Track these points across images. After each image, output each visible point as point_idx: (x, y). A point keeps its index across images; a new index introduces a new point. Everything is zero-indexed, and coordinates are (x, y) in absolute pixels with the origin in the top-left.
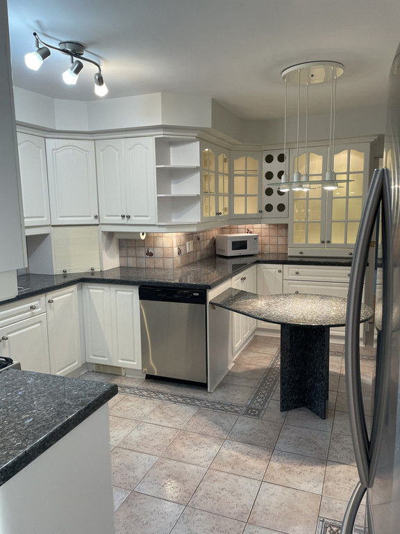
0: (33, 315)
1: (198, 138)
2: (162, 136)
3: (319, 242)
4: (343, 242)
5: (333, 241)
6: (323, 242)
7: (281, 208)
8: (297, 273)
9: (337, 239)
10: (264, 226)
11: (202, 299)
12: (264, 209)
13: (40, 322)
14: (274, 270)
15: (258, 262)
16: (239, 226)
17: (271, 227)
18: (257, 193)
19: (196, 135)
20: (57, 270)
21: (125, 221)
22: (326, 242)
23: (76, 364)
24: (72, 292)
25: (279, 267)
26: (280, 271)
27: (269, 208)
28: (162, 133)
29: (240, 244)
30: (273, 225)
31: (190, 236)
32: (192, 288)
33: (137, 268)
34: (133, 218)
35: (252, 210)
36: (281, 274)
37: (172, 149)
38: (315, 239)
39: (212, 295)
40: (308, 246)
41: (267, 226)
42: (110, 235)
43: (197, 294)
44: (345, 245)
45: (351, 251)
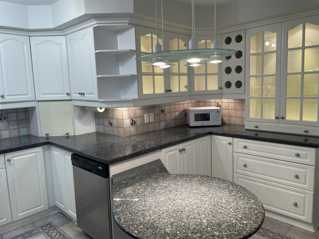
2: (96, 25)
3: (273, 118)
4: (298, 119)
5: (288, 118)
6: (277, 118)
7: (239, 84)
8: (245, 147)
9: (292, 116)
14: (226, 142)
15: (211, 133)
17: (236, 101)
18: (217, 72)
19: (128, 21)
22: (280, 118)
23: (42, 207)
25: (230, 139)
26: (230, 144)
27: (228, 85)
28: (95, 22)
30: (238, 100)
33: (104, 134)
34: (86, 95)
36: (231, 146)
37: (119, 37)
38: (271, 115)
40: (262, 120)
41: (233, 101)
43: (101, 168)
44: (301, 122)
45: (306, 129)
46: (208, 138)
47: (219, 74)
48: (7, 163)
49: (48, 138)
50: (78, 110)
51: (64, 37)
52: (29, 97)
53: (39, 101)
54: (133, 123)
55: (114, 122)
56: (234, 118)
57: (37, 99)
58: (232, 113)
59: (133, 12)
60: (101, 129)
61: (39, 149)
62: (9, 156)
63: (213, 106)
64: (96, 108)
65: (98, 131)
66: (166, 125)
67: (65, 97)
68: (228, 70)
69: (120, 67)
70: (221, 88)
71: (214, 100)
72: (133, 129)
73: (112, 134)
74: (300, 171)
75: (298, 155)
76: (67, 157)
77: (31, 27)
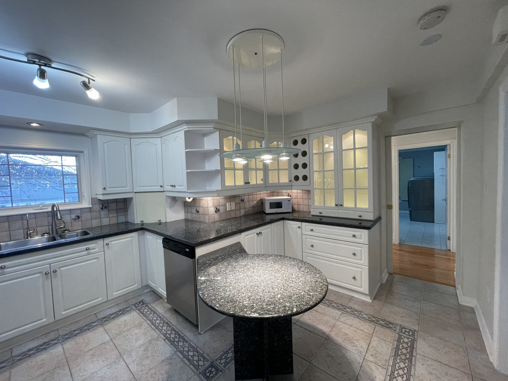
1: (217, 129)
2: (187, 129)
3: (334, 205)
4: (353, 206)
5: (345, 205)
6: (337, 205)
8: (312, 230)
9: (348, 203)
10: (299, 191)
11: (192, 255)
12: (293, 179)
14: (295, 226)
15: (283, 219)
17: (304, 192)
18: (287, 168)
19: (213, 126)
20: (138, 221)
21: (173, 189)
22: (339, 205)
23: (136, 286)
24: (133, 237)
25: (299, 224)
26: (299, 227)
27: (297, 178)
28: (186, 127)
29: (278, 205)
30: (305, 190)
31: (231, 198)
33: (192, 221)
34: (177, 187)
36: (300, 230)
38: (331, 203)
40: (325, 208)
41: (301, 191)
43: (188, 250)
44: (355, 209)
45: (360, 214)
46: (281, 222)
47: (289, 169)
48: (106, 247)
49: (143, 224)
50: (169, 200)
51: (160, 139)
52: (128, 189)
53: (136, 192)
54: (217, 211)
55: (201, 210)
56: (302, 206)
57: (134, 191)
58: (301, 201)
59: (217, 118)
60: (189, 217)
61: (135, 234)
62: (107, 240)
63: (285, 196)
64: (185, 198)
65: (186, 218)
66: (245, 212)
67: (159, 189)
68: (296, 166)
70: (291, 181)
71: (285, 191)
72: (217, 216)
73: (198, 220)
74: (356, 249)
75: (354, 236)
76: (159, 241)
77: (132, 131)
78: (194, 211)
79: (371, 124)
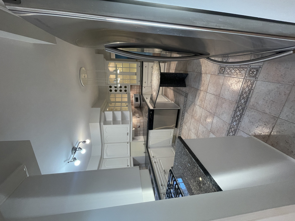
0: (157, 162)
1: (104, 112)
2: (103, 123)
3: (136, 76)
4: (136, 69)
5: (136, 71)
6: (136, 75)
7: (125, 87)
8: (145, 82)
9: (135, 71)
10: (131, 92)
11: (153, 110)
13: (159, 160)
15: (142, 94)
16: (131, 100)
18: (121, 94)
20: (144, 155)
21: (129, 134)
24: (150, 150)
26: (145, 88)
27: (126, 91)
29: (137, 99)
30: (131, 89)
31: (134, 115)
32: (149, 114)
33: (143, 131)
34: (128, 132)
35: (126, 96)
37: (107, 120)
38: (135, 77)
39: (151, 108)
40: (137, 79)
42: (133, 139)
43: (151, 112)
44: (137, 68)
45: (138, 67)
46: (143, 95)
47: (122, 94)
48: (154, 158)
50: (134, 140)
51: (105, 144)
52: (129, 159)
54: (139, 118)
55: (139, 124)
58: (135, 92)
59: (100, 109)
65: (142, 135)
66: (140, 111)
67: (129, 144)
68: (121, 91)
69: (118, 120)
70: (127, 93)
72: (141, 118)
74: (150, 66)
75: (146, 67)
76: (151, 132)
78: (139, 129)
79: (107, 61)
